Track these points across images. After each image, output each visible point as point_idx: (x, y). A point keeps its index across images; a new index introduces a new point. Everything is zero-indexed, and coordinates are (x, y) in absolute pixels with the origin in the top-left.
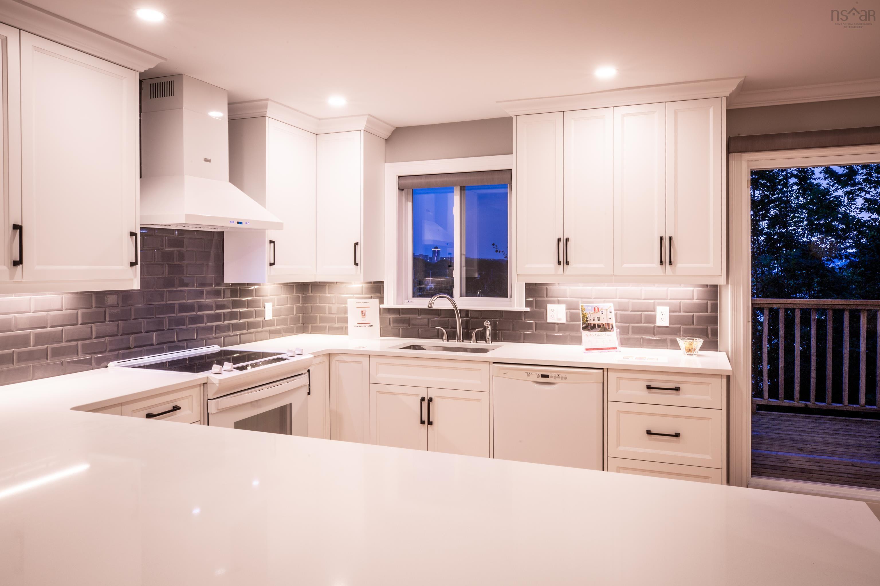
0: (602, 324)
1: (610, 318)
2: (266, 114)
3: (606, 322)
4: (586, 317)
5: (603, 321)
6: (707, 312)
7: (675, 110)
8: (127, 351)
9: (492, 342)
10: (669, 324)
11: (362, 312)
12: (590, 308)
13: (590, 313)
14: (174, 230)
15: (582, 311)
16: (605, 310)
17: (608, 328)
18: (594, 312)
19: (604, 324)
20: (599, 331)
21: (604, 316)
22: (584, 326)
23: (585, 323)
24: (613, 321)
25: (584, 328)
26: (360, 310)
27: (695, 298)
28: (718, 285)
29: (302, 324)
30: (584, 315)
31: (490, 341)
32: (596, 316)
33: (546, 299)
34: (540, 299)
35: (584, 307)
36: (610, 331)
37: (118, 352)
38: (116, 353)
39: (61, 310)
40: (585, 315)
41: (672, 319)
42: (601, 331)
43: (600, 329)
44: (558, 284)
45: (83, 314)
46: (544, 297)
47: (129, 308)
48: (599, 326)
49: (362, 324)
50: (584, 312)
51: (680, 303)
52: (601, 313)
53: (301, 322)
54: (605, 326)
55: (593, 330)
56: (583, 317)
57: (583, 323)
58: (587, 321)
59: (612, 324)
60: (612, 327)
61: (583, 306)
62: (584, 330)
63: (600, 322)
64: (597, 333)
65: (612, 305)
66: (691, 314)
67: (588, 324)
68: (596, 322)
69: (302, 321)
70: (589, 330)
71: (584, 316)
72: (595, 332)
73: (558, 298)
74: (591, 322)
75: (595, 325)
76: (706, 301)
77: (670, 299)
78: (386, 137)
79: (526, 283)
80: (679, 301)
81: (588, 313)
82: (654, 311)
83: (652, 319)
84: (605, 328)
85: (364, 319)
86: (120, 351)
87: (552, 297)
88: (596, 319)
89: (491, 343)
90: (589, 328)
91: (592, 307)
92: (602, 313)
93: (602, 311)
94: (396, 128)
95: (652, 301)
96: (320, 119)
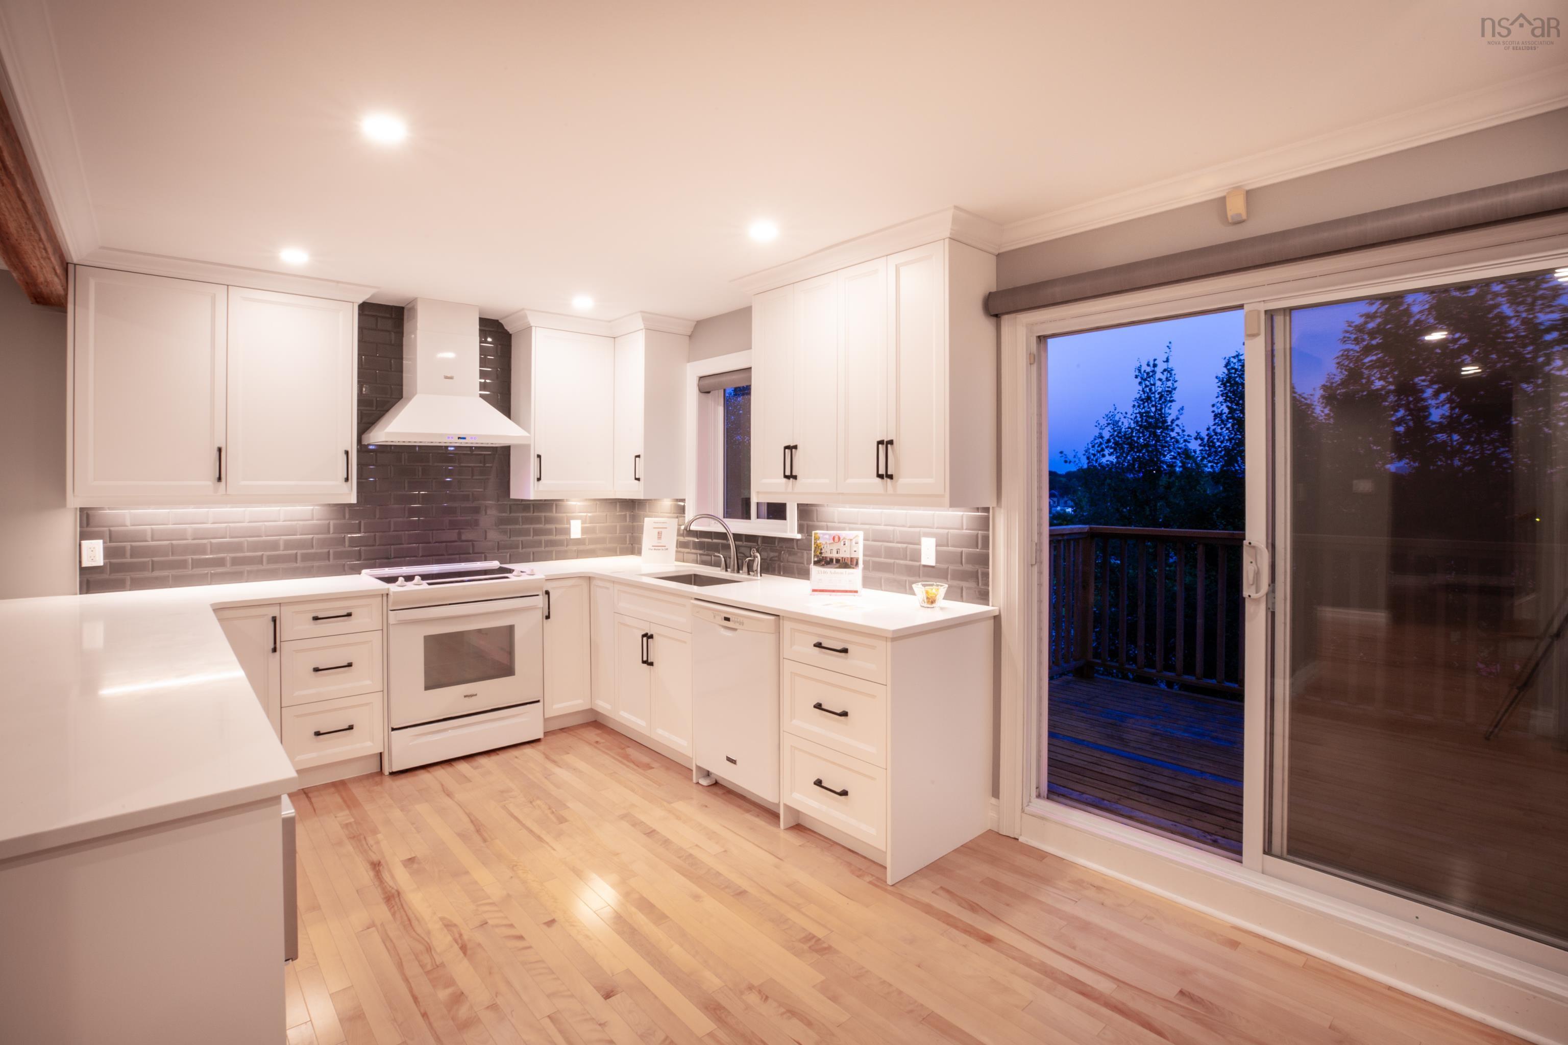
0: (842, 558)
1: (855, 551)
2: (530, 324)
3: (848, 556)
4: (820, 548)
5: (844, 554)
6: (978, 549)
7: (896, 265)
8: (386, 560)
9: (762, 574)
10: (936, 563)
11: (658, 533)
12: (827, 537)
13: (826, 543)
14: (415, 446)
15: (815, 539)
16: (849, 540)
17: (851, 564)
18: (833, 542)
19: (845, 559)
20: (837, 568)
21: (844, 548)
22: (816, 559)
23: (818, 556)
24: (860, 556)
25: (816, 563)
26: (656, 531)
27: (965, 527)
28: (989, 508)
29: (631, 545)
30: (817, 545)
31: (759, 574)
32: (835, 547)
33: (816, 523)
34: (811, 523)
35: (818, 535)
36: (853, 568)
37: (375, 561)
38: (373, 561)
39: (312, 520)
40: (819, 545)
41: (939, 556)
42: (840, 567)
43: (838, 565)
44: (827, 505)
45: (335, 525)
46: (814, 521)
47: (388, 520)
48: (838, 561)
49: (656, 547)
50: (818, 542)
51: (948, 534)
52: (842, 543)
53: (628, 543)
54: (846, 561)
55: (829, 566)
56: (815, 548)
57: (814, 556)
58: (821, 553)
59: (857, 560)
60: (857, 564)
61: (817, 533)
62: (816, 565)
63: (839, 556)
64: (833, 570)
65: (861, 534)
66: (959, 550)
67: (823, 557)
68: (834, 555)
69: (630, 540)
70: (823, 565)
71: (817, 547)
72: (831, 568)
73: (828, 524)
74: (827, 554)
75: (831, 560)
76: (975, 532)
77: (937, 528)
78: (689, 333)
79: (798, 504)
80: (947, 531)
81: (824, 543)
82: (919, 544)
83: (916, 556)
84: (845, 564)
85: (660, 541)
86: (377, 561)
87: (821, 522)
88: (835, 552)
89: (761, 576)
90: (823, 563)
91: (830, 535)
92: (845, 544)
93: (844, 542)
94: (697, 322)
95: (918, 530)
96: (610, 322)
